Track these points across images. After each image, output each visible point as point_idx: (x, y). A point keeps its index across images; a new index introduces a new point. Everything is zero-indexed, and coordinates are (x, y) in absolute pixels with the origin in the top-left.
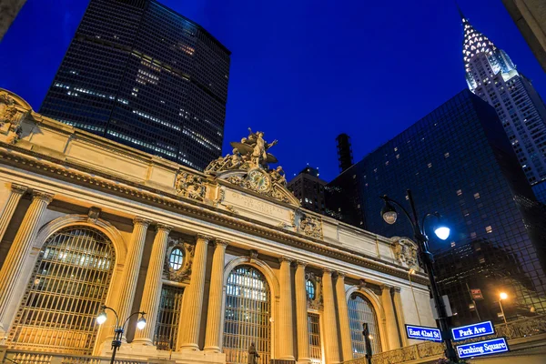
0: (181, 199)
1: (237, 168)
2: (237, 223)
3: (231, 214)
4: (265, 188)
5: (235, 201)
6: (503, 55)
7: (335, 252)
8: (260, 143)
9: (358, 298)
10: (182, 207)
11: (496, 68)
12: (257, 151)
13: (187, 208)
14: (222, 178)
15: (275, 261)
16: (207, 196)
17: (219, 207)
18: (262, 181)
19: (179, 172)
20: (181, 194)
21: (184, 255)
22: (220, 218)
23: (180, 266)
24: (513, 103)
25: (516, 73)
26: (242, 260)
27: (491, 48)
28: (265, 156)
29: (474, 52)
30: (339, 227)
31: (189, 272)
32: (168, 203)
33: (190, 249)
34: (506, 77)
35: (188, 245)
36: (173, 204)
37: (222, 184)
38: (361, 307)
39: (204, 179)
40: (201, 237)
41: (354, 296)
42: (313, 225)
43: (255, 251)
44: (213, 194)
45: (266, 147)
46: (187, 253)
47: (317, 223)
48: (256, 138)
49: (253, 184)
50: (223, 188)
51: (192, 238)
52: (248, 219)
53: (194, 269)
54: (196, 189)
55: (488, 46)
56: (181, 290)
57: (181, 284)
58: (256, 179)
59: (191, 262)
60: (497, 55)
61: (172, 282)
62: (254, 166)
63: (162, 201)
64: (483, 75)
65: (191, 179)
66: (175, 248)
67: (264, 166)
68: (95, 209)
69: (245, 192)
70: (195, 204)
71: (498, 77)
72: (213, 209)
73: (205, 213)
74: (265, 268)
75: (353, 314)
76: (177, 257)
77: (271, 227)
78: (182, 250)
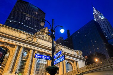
0: (27, 41)
1: (41, 34)
2: (40, 46)
3: (39, 44)
4: (48, 39)
5: (40, 41)
6: (101, 14)
8: (47, 29)
10: (27, 42)
11: (100, 17)
12: (46, 31)
13: (28, 43)
14: (37, 36)
16: (34, 40)
17: (36, 43)
18: (48, 37)
19: (27, 35)
20: (27, 40)
22: (36, 45)
23: (26, 56)
24: (104, 24)
25: (104, 18)
27: (99, 13)
28: (48, 32)
29: (95, 14)
30: (64, 48)
31: (28, 57)
32: (24, 41)
33: (29, 52)
34: (102, 19)
35: (28, 51)
36: (25, 42)
37: (37, 38)
38: (69, 65)
39: (33, 37)
40: (31, 49)
41: (68, 63)
42: (58, 47)
43: (44, 53)
44: (35, 40)
45: (48, 30)
47: (59, 47)
48: (46, 28)
49: (45, 38)
50: (37, 39)
51: (29, 50)
52: (43, 45)
54: (31, 39)
55: (98, 12)
56: (26, 61)
57: (26, 60)
58: (46, 37)
59: (29, 55)
60: (100, 14)
61: (24, 59)
62: (45, 34)
63: (22, 41)
64: (97, 18)
65: (30, 36)
66: (25, 52)
67: (48, 34)
68: (6, 42)
69: (42, 39)
70: (30, 42)
71: (100, 19)
73: (33, 44)
75: (67, 67)
76: (25, 54)
77: (48, 47)
78: (27, 52)
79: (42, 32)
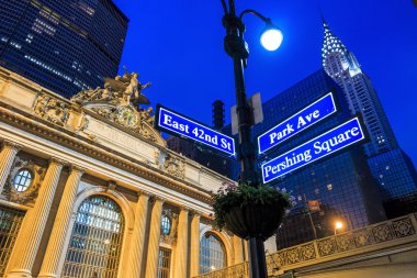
0: (36, 119)
2: (98, 153)
3: (92, 143)
4: (133, 124)
5: (97, 130)
6: (351, 56)
7: (194, 193)
8: (134, 83)
9: (212, 238)
10: (37, 128)
11: (345, 66)
12: (129, 89)
13: (43, 130)
14: (88, 107)
15: (133, 195)
16: (69, 122)
17: (81, 134)
18: (134, 119)
19: (40, 94)
20: (39, 116)
21: (33, 177)
22: (79, 145)
23: (25, 189)
24: (356, 94)
25: (359, 71)
26: (99, 190)
27: (343, 49)
28: (137, 94)
29: (330, 51)
30: (201, 170)
31: (34, 195)
32: (20, 121)
33: (40, 172)
34: (352, 74)
35: (38, 168)
36: (26, 123)
37: (87, 113)
38: (214, 245)
39: (68, 106)
40: (55, 161)
41: (208, 235)
42: (177, 166)
43: (113, 182)
44: (74, 121)
45: (139, 88)
46: (37, 176)
47: (180, 164)
48: (130, 77)
49: (121, 118)
50: (88, 117)
51: (45, 162)
52: (109, 150)
53: (41, 192)
54: (58, 113)
55: (341, 48)
56: (22, 213)
57: (24, 207)
58: (125, 115)
59: (39, 185)
60: (347, 55)
61: (12, 204)
62: (124, 103)
63: (14, 118)
64: (336, 70)
65: (53, 102)
66: (23, 169)
67: (135, 105)
69: (111, 124)
70: (52, 126)
71: (346, 73)
72: (72, 134)
73: (62, 137)
74: (122, 200)
75: (204, 252)
76: (24, 179)
77: (134, 160)
78: (31, 172)
79: (112, 90)
